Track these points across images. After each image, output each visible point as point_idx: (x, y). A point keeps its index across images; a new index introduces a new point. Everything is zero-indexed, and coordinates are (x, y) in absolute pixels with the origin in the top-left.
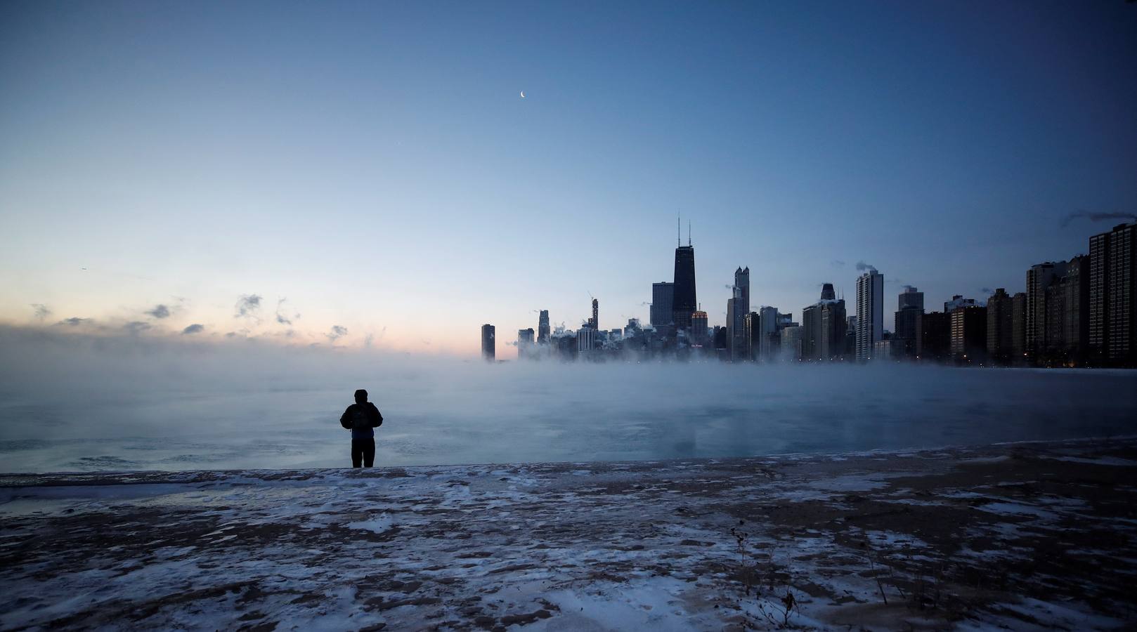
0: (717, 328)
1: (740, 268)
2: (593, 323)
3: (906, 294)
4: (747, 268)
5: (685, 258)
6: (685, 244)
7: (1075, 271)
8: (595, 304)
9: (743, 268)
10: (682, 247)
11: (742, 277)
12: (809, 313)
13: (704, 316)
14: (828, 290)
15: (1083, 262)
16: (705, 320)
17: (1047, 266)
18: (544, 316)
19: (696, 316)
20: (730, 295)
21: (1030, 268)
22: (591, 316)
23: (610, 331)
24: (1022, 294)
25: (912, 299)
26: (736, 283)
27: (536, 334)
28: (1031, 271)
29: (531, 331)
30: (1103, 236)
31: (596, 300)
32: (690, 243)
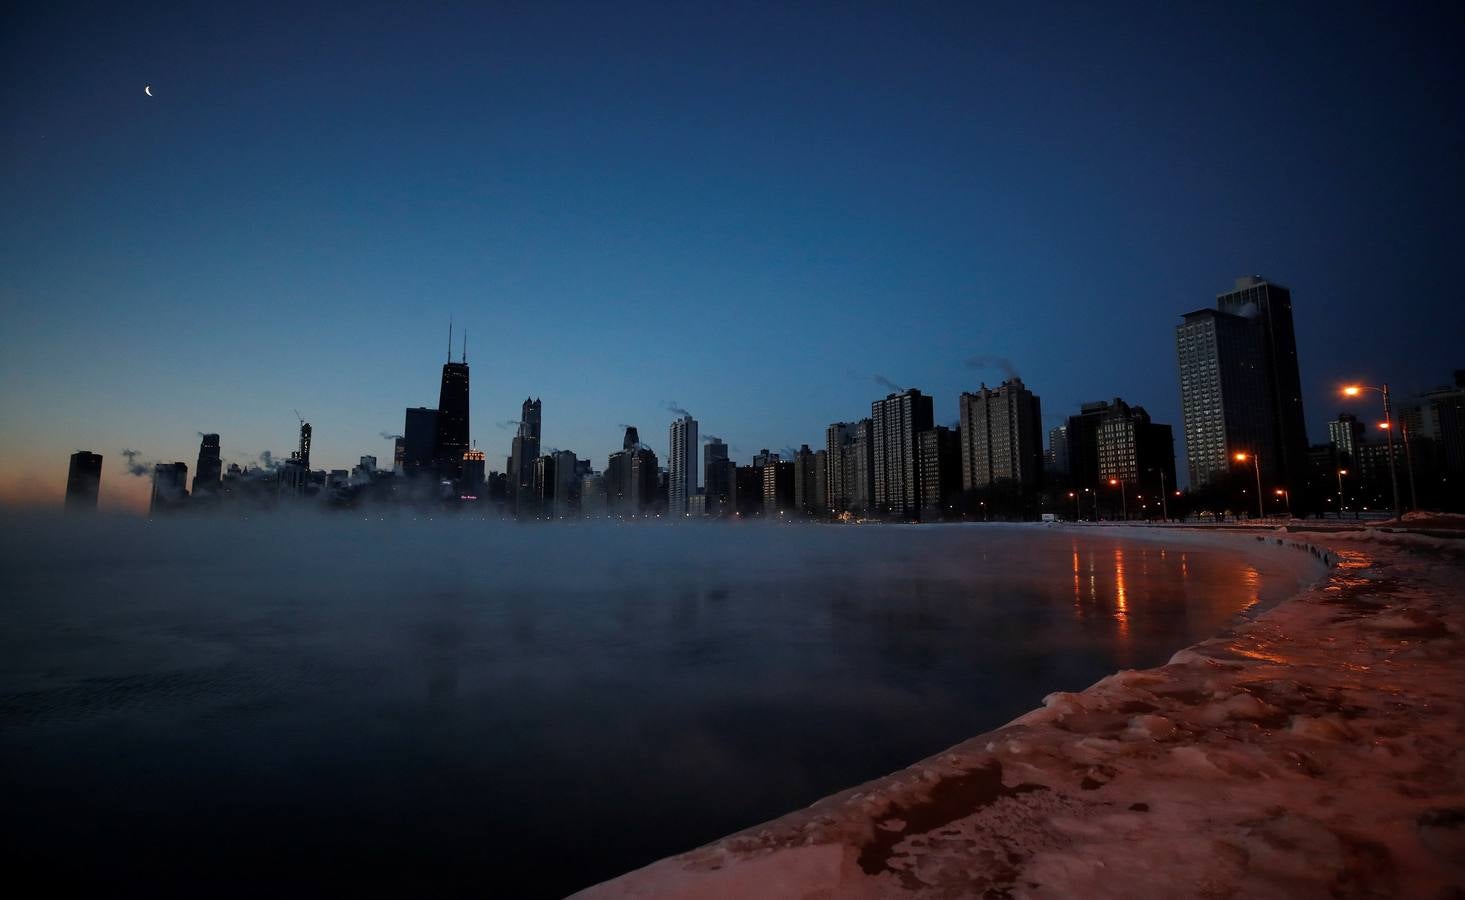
0: (493, 475)
1: (529, 400)
2: (302, 459)
3: (711, 445)
4: (538, 401)
5: (456, 381)
6: (457, 359)
7: (862, 432)
8: (306, 430)
9: (533, 400)
10: (452, 364)
11: (532, 412)
12: (616, 461)
13: (480, 457)
14: (632, 434)
15: (869, 424)
16: (481, 464)
17: (841, 426)
18: (211, 444)
19: (469, 457)
20: (513, 432)
21: (828, 427)
22: (297, 448)
23: (329, 472)
24: (824, 451)
25: (717, 449)
26: (524, 420)
27: (192, 473)
28: (830, 430)
29: (181, 467)
30: (880, 403)
31: (307, 425)
32: (464, 358)
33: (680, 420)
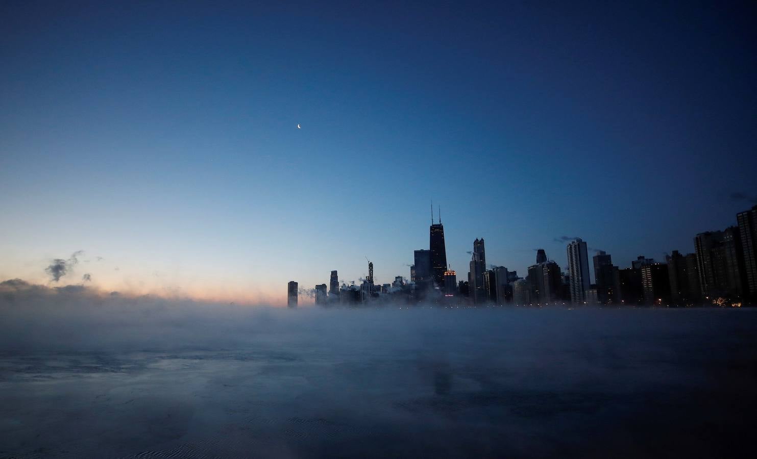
0: (461, 283)
1: (477, 240)
2: (370, 279)
3: (598, 256)
4: (482, 239)
5: (437, 234)
6: (437, 222)
7: (728, 237)
8: (371, 265)
9: (479, 239)
10: (434, 225)
11: (479, 246)
12: (532, 271)
13: (453, 273)
14: (541, 254)
15: (735, 231)
16: (454, 277)
17: (707, 234)
18: (334, 275)
19: (447, 273)
20: (470, 258)
21: (695, 236)
22: (368, 275)
23: (382, 285)
24: (693, 254)
25: (603, 260)
26: (475, 251)
27: (328, 289)
28: (697, 238)
29: (324, 286)
30: (746, 213)
31: (371, 263)
32: (440, 222)
33: (573, 242)
